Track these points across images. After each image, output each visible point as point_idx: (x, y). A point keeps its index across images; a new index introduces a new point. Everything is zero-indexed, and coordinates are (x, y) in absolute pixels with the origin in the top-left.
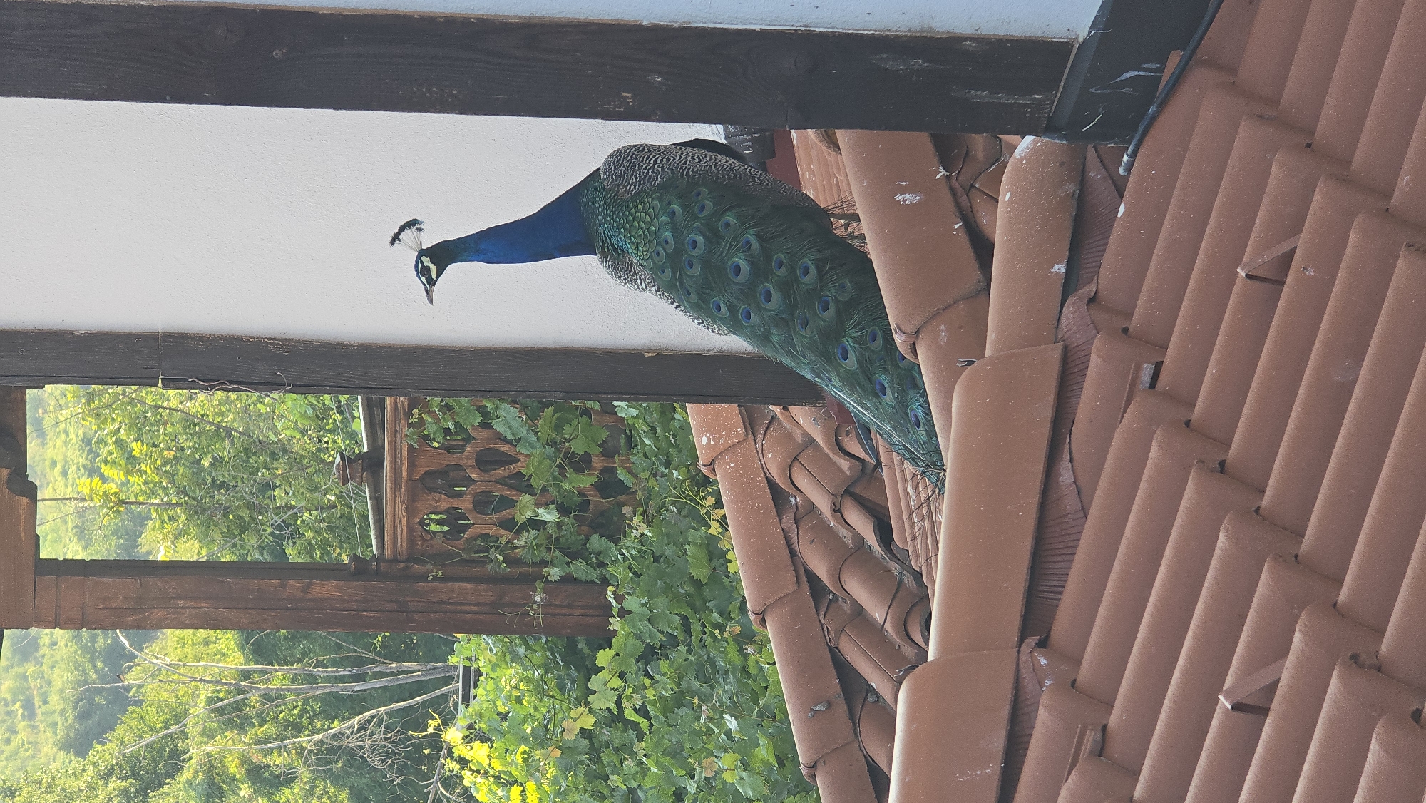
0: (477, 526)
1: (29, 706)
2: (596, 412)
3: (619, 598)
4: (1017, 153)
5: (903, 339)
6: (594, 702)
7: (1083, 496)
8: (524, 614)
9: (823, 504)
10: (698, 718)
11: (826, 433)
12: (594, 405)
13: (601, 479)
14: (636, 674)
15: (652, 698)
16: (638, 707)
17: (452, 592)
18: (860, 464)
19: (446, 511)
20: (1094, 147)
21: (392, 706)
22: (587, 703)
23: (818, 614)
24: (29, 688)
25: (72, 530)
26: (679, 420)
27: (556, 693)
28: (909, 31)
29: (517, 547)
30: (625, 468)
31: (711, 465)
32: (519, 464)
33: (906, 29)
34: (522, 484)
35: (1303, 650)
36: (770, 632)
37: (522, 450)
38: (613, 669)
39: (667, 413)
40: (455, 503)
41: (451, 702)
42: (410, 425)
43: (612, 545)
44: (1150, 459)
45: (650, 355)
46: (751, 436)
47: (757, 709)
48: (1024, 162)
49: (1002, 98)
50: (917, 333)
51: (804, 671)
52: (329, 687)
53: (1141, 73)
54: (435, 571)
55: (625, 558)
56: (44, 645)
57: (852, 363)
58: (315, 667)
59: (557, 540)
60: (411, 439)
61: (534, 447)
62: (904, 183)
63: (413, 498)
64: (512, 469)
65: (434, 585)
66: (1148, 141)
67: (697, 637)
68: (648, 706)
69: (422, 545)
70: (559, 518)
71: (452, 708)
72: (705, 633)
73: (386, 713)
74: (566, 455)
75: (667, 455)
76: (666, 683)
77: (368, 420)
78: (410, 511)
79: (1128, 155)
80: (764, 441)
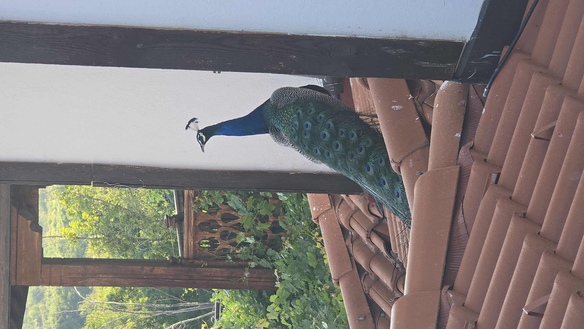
0: (222, 245)
1: (40, 321)
2: (270, 198)
3: (279, 274)
4: (441, 88)
5: (395, 165)
6: (268, 317)
7: (468, 227)
8: (240, 281)
9: (363, 235)
10: (312, 324)
11: (364, 206)
12: (269, 194)
13: (272, 226)
14: (287, 305)
15: (293, 315)
16: (287, 319)
17: (211, 272)
18: (378, 218)
19: (209, 239)
20: (473, 86)
21: (187, 320)
22: (266, 317)
23: (361, 280)
24: (40, 313)
25: (58, 249)
26: (304, 201)
27: (253, 313)
28: (397, 37)
29: (238, 254)
30: (282, 221)
31: (317, 219)
32: (239, 219)
33: (396, 37)
34: (240, 227)
35: (557, 290)
36: (341, 287)
37: (240, 214)
38: (277, 303)
39: (300, 198)
40: (213, 235)
41: (212, 319)
42: (194, 203)
43: (277, 253)
44: (495, 212)
45: (292, 173)
46: (333, 207)
47: (335, 319)
48: (444, 91)
49: (435, 65)
50: (401, 162)
51: (355, 304)
52: (162, 312)
53: (491, 55)
54: (204, 263)
55: (282, 258)
56: (46, 296)
57: (371, 172)
58: (156, 304)
59: (254, 251)
60: (195, 209)
61: (245, 213)
62: (395, 101)
63: (195, 233)
64: (236, 221)
65: (204, 269)
66: (495, 83)
67: (311, 290)
68: (291, 319)
69: (199, 253)
70: (255, 242)
71: (212, 321)
72: (315, 289)
73: (185, 323)
74: (258, 216)
75: (300, 215)
76: (299, 309)
77: (178, 202)
78: (195, 239)
79: (486, 88)
80: (339, 209)
